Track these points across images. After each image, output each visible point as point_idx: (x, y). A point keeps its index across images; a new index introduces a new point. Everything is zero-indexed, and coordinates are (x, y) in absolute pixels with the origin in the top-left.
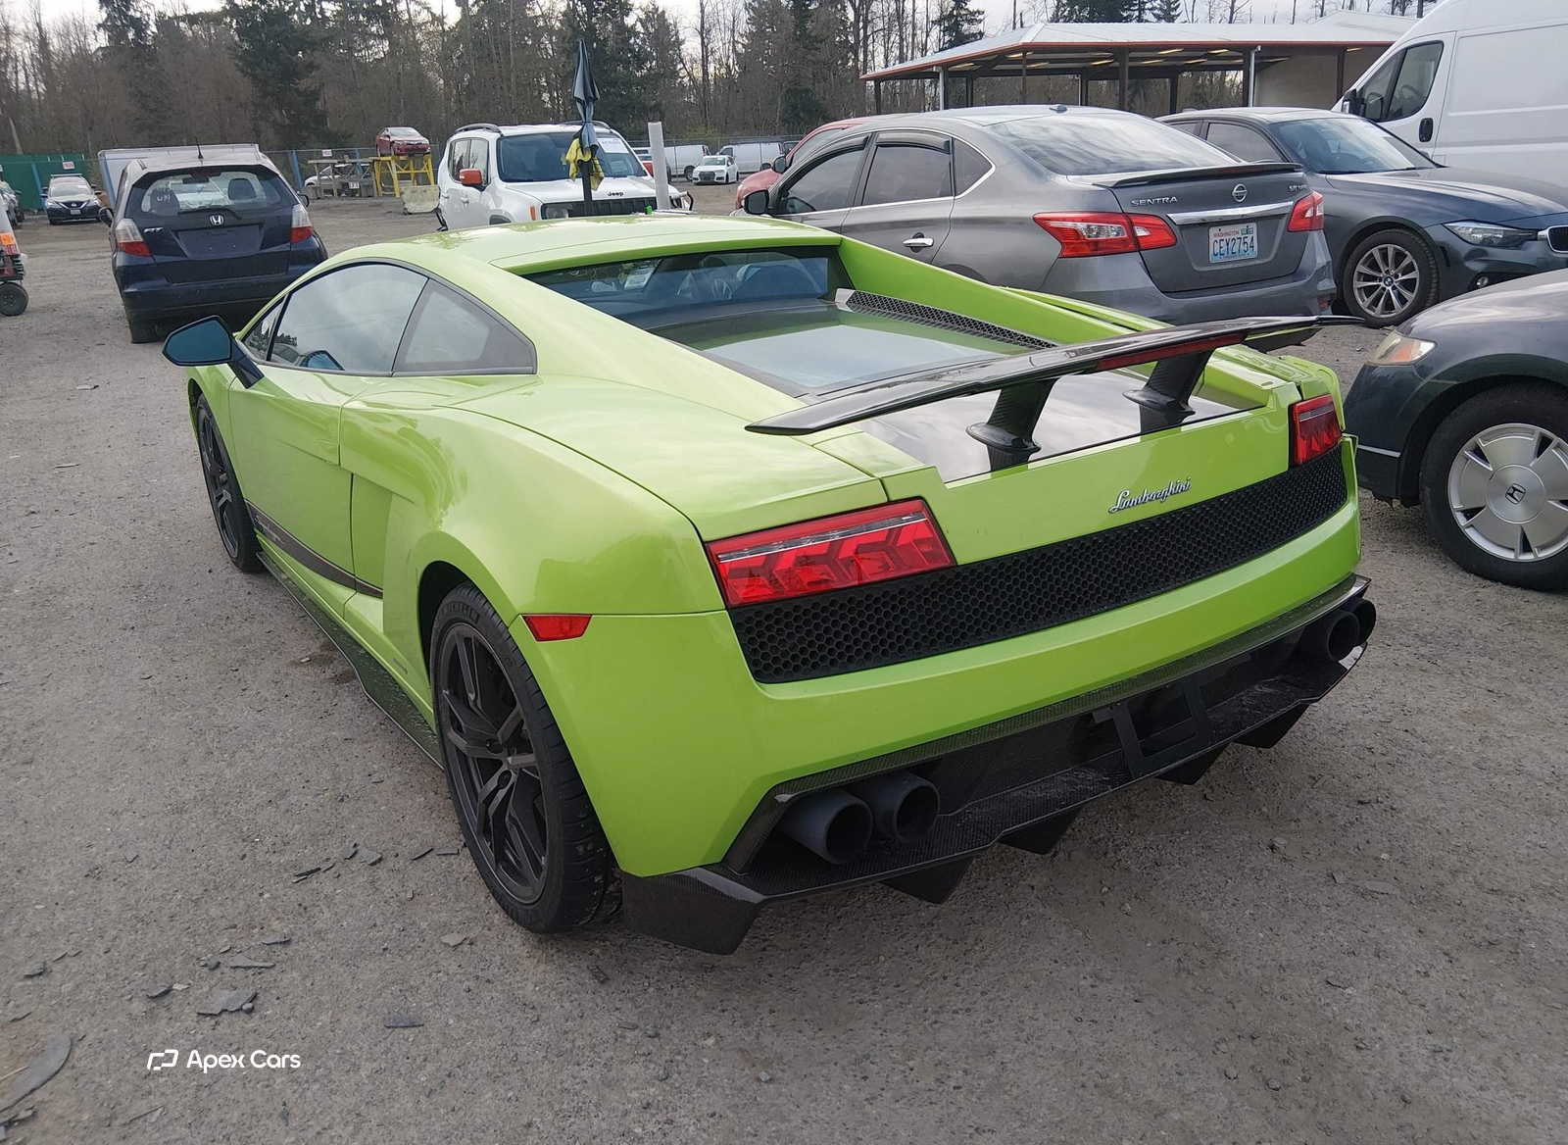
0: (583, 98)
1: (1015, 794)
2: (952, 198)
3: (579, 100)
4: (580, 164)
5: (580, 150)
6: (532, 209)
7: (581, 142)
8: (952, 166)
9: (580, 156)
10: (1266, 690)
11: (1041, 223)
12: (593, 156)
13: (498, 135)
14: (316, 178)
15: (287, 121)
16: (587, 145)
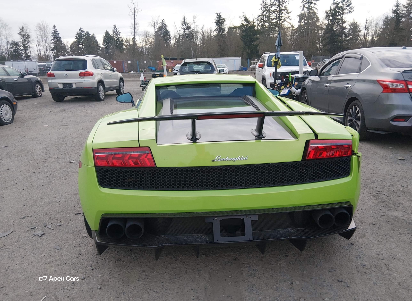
0: (278, 45)
1: (179, 236)
2: (359, 73)
3: (277, 46)
4: (275, 62)
5: (275, 58)
6: (271, 74)
7: (275, 56)
8: (361, 64)
9: (275, 60)
10: (292, 231)
11: (378, 82)
12: (278, 60)
13: (269, 55)
14: (252, 66)
15: (250, 52)
16: (277, 57)
